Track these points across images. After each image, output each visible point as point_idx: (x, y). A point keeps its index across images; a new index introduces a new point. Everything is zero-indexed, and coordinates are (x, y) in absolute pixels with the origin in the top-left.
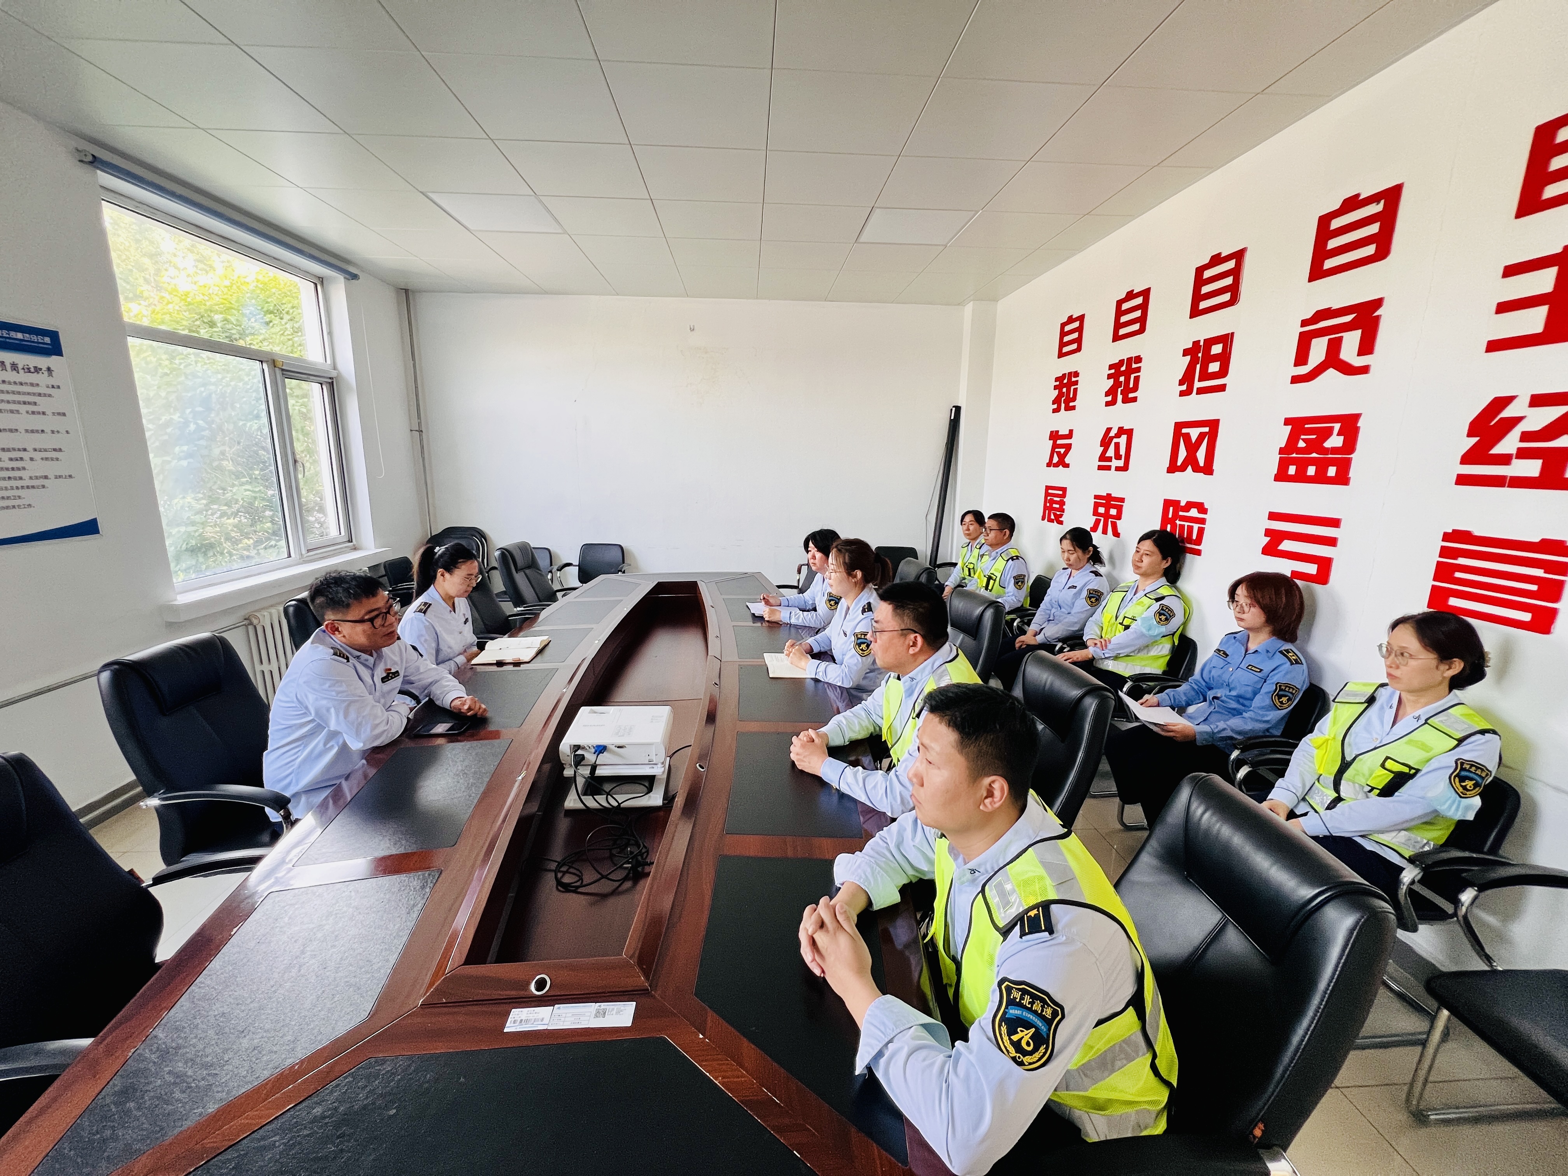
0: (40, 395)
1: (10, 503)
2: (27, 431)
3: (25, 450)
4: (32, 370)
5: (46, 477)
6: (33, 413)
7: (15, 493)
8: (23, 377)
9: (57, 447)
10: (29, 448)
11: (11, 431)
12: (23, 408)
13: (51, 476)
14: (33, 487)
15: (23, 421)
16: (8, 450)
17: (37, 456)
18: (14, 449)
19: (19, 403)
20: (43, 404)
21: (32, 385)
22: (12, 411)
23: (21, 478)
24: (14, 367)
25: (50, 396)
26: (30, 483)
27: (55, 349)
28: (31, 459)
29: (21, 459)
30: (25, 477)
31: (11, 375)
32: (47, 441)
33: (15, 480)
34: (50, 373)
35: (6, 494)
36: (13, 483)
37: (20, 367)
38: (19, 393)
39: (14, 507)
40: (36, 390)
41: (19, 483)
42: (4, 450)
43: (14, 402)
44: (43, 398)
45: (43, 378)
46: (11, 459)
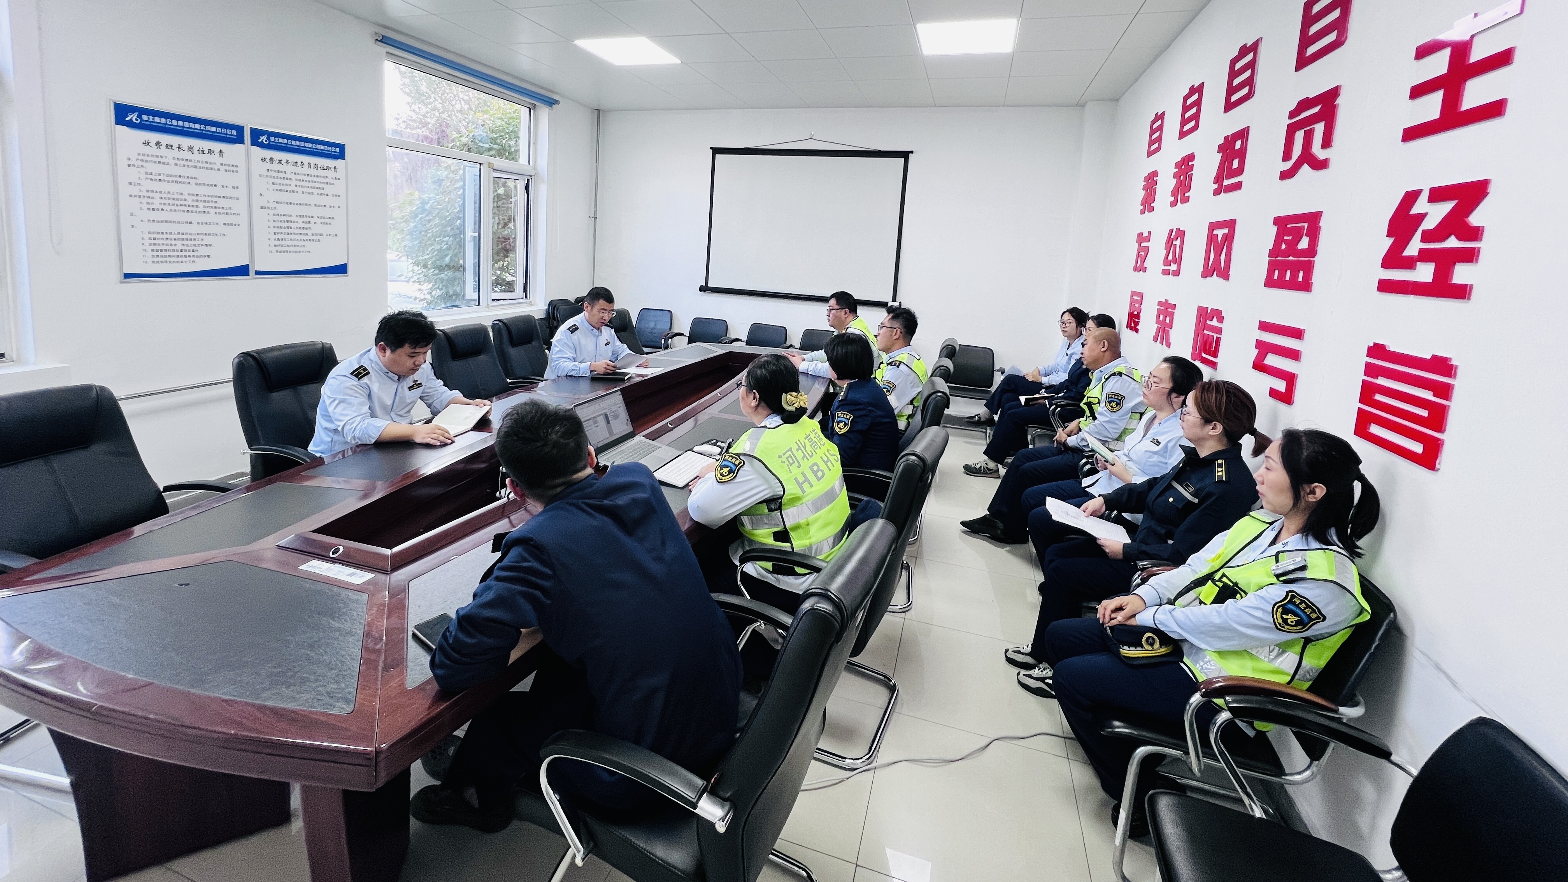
0: (327, 183)
1: (298, 249)
2: (315, 205)
3: (312, 217)
4: (325, 168)
5: (321, 235)
6: (321, 194)
7: (302, 243)
8: (320, 172)
9: (331, 217)
10: (315, 217)
11: (306, 205)
12: (316, 191)
13: (325, 234)
14: (313, 240)
15: (315, 199)
16: (303, 216)
17: (319, 221)
18: (306, 216)
19: (314, 188)
20: (328, 189)
21: (324, 177)
22: (309, 193)
23: (307, 234)
24: (316, 166)
25: (333, 184)
26: (312, 238)
27: (341, 156)
28: (315, 223)
29: (309, 222)
30: (310, 234)
31: (312, 171)
32: (326, 212)
33: (304, 235)
34: (335, 171)
35: (296, 243)
36: (302, 237)
37: (319, 166)
38: (315, 182)
39: (300, 252)
40: (325, 180)
41: (305, 237)
42: (300, 216)
43: (312, 187)
44: (328, 185)
45: (330, 174)
46: (303, 222)
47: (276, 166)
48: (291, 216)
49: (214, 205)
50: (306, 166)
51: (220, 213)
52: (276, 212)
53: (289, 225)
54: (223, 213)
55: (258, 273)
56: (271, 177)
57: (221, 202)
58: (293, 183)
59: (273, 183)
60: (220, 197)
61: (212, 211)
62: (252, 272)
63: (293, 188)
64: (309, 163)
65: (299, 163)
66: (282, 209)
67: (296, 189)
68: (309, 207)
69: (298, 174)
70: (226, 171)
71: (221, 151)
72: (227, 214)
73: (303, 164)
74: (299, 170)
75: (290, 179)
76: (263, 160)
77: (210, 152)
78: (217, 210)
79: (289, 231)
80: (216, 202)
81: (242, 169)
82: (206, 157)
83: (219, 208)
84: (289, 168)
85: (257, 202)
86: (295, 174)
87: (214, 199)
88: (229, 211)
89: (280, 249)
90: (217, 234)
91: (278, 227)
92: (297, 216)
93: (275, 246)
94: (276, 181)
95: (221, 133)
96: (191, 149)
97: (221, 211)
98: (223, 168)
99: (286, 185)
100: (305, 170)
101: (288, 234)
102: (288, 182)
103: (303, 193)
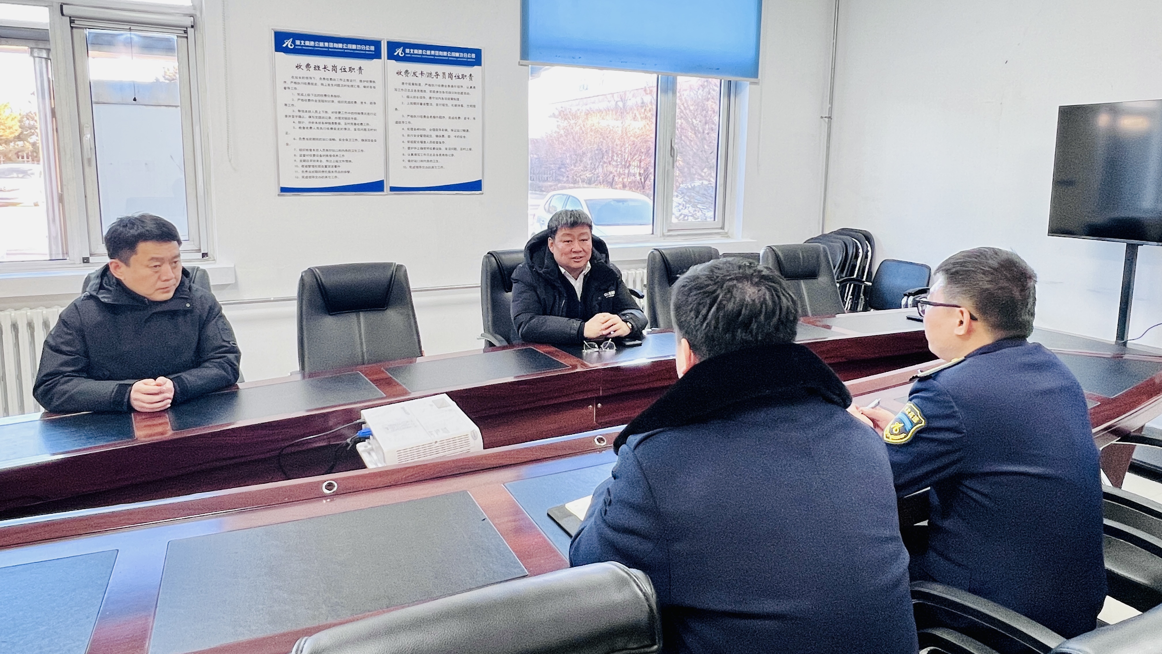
0: (462, 93)
1: (431, 164)
2: (450, 118)
3: (446, 130)
4: (461, 77)
5: (455, 149)
6: (456, 106)
7: (436, 158)
8: (455, 82)
9: (466, 129)
10: (449, 130)
11: (440, 117)
12: (450, 102)
13: (458, 149)
15: (449, 111)
16: (437, 130)
17: (453, 134)
18: (440, 130)
19: (448, 99)
20: (464, 100)
21: (458, 86)
23: (440, 149)
24: (451, 76)
25: (468, 94)
26: (445, 152)
27: (477, 62)
28: (449, 136)
29: (443, 136)
30: (443, 148)
31: (448, 81)
32: (460, 125)
33: (437, 149)
34: (471, 79)
35: (430, 158)
36: (435, 152)
37: (454, 75)
38: (450, 93)
39: (433, 167)
40: (460, 90)
41: (439, 152)
42: (434, 130)
43: (446, 99)
44: (463, 95)
45: (466, 82)
46: (437, 136)
47: (411, 79)
48: (424, 130)
49: (354, 121)
50: (440, 77)
51: (359, 129)
52: (410, 126)
53: (423, 139)
54: (362, 129)
55: (393, 189)
56: (406, 90)
57: (361, 119)
58: (427, 95)
59: (408, 97)
60: (359, 113)
61: (352, 127)
62: (386, 188)
63: (427, 100)
64: (444, 73)
65: (434, 74)
66: (417, 123)
67: (429, 101)
68: (442, 120)
69: (433, 85)
70: (365, 87)
71: (360, 68)
72: (365, 130)
73: (438, 75)
74: (434, 81)
75: (425, 91)
76: (399, 73)
77: (351, 69)
78: (357, 127)
79: (423, 145)
80: (355, 119)
81: (379, 84)
82: (348, 75)
83: (358, 124)
84: (423, 80)
85: (393, 117)
86: (430, 85)
87: (354, 116)
88: (367, 127)
89: (413, 164)
90: (356, 151)
91: (412, 142)
92: (430, 130)
93: (409, 161)
94: (411, 94)
95: (361, 50)
96: (334, 68)
97: (360, 127)
98: (362, 85)
99: (421, 97)
100: (440, 80)
101: (422, 148)
102: (422, 94)
103: (437, 105)
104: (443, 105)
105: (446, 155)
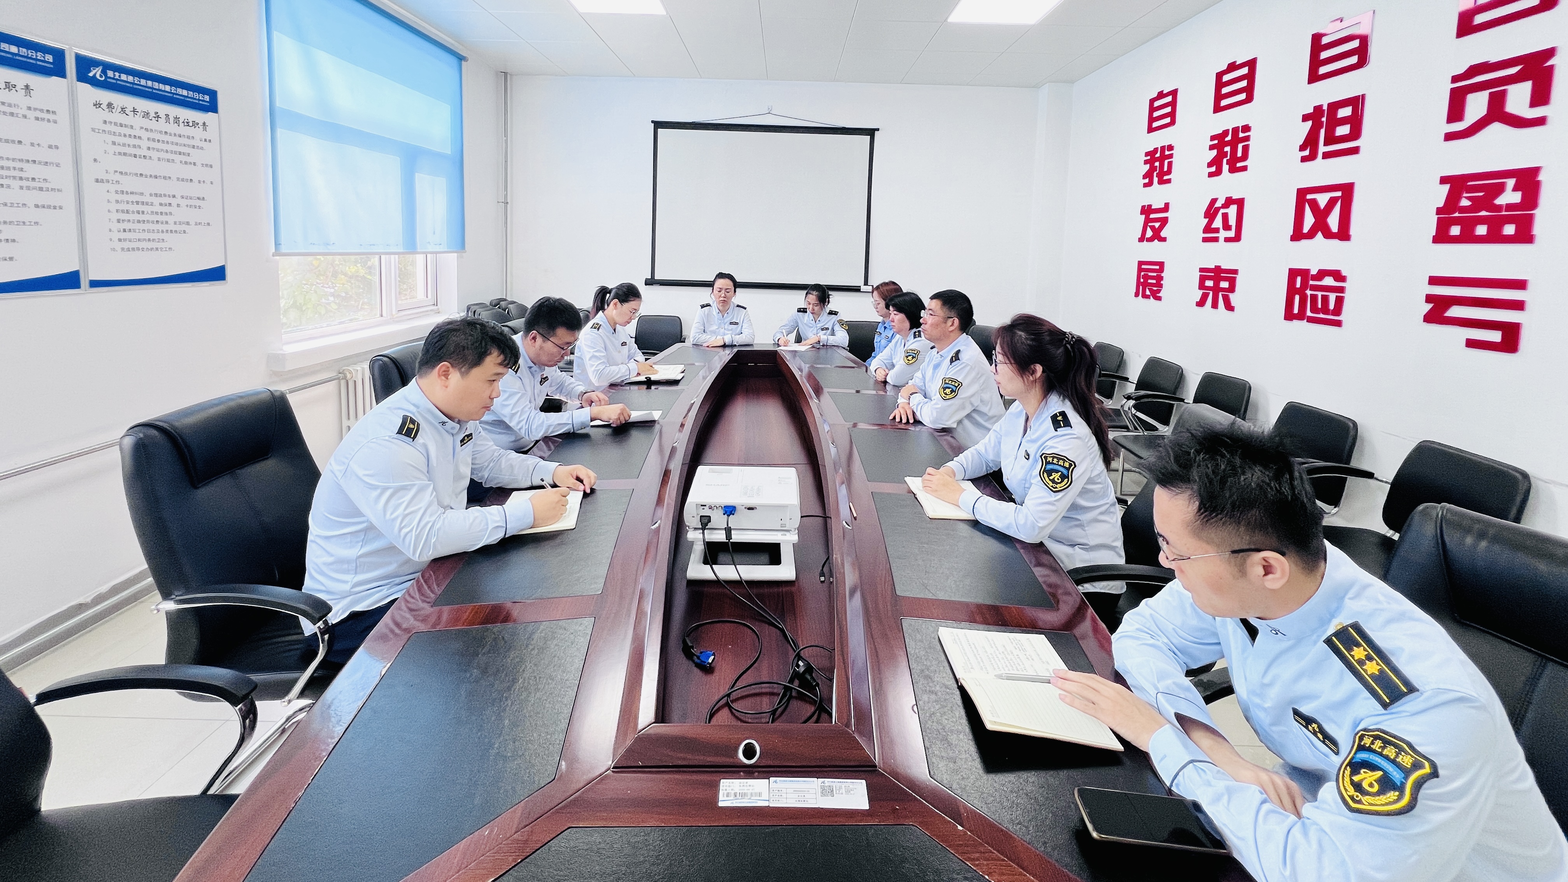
0: (194, 147)
1: (154, 245)
2: (178, 179)
3: (174, 196)
4: (191, 124)
5: (188, 223)
6: (186, 163)
7: (160, 236)
8: (183, 130)
9: (201, 196)
10: (178, 196)
11: (165, 178)
12: (178, 158)
13: (192, 223)
15: (177, 170)
16: (161, 196)
17: (184, 202)
18: (165, 195)
19: (175, 153)
20: (195, 155)
21: (188, 137)
23: (167, 223)
24: (177, 119)
25: (202, 148)
26: (174, 228)
27: (212, 107)
28: (178, 205)
29: (170, 204)
30: (171, 222)
31: (172, 128)
32: (194, 190)
33: (162, 223)
34: (205, 129)
35: (151, 236)
36: (160, 227)
37: (181, 120)
38: (177, 144)
39: (157, 249)
40: (191, 142)
41: (165, 227)
42: (156, 195)
43: (172, 152)
44: (196, 150)
45: (197, 132)
46: (161, 204)
47: (117, 117)
48: (142, 194)
49: (17, 174)
50: (162, 120)
51: (28, 188)
52: (119, 188)
53: (140, 208)
54: (34, 188)
55: (95, 284)
56: (110, 133)
57: (31, 171)
58: (145, 144)
59: (114, 143)
60: (28, 161)
61: (16, 184)
62: (84, 282)
63: (144, 152)
64: (167, 115)
65: (152, 114)
66: (129, 183)
67: (148, 153)
68: (167, 181)
69: (151, 130)
70: (37, 119)
71: (27, 87)
72: (41, 189)
73: (158, 117)
74: (152, 124)
75: (140, 138)
76: (98, 105)
77: (9, 86)
78: (24, 183)
79: (141, 217)
80: (21, 170)
81: (63, 116)
83: (27, 179)
84: (138, 121)
85: (89, 172)
86: (147, 130)
87: (18, 165)
88: (44, 185)
89: (126, 245)
90: (24, 223)
91: (123, 211)
92: (151, 195)
93: (120, 240)
94: (117, 139)
95: (27, 57)
97: (32, 184)
98: (31, 114)
99: (134, 146)
100: (162, 125)
101: (139, 222)
102: (137, 142)
103: (159, 159)
104: (168, 160)
105: (176, 231)
